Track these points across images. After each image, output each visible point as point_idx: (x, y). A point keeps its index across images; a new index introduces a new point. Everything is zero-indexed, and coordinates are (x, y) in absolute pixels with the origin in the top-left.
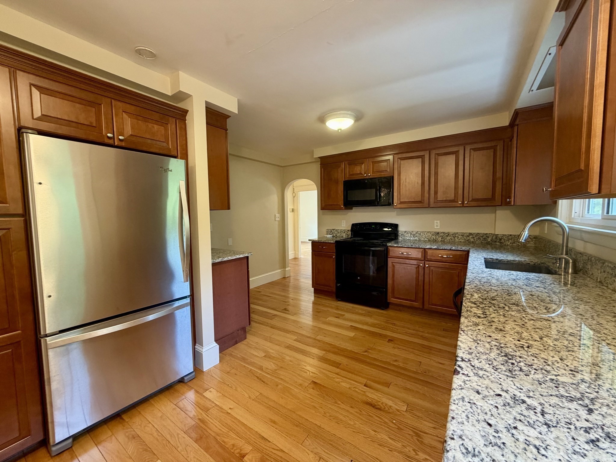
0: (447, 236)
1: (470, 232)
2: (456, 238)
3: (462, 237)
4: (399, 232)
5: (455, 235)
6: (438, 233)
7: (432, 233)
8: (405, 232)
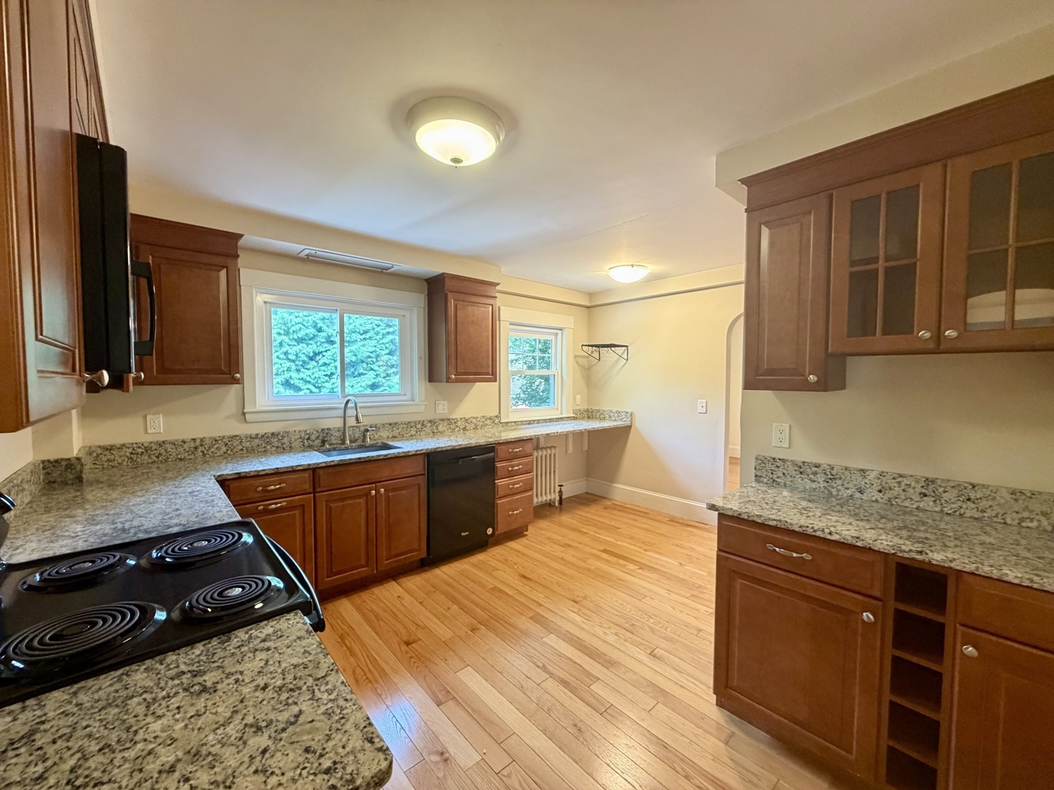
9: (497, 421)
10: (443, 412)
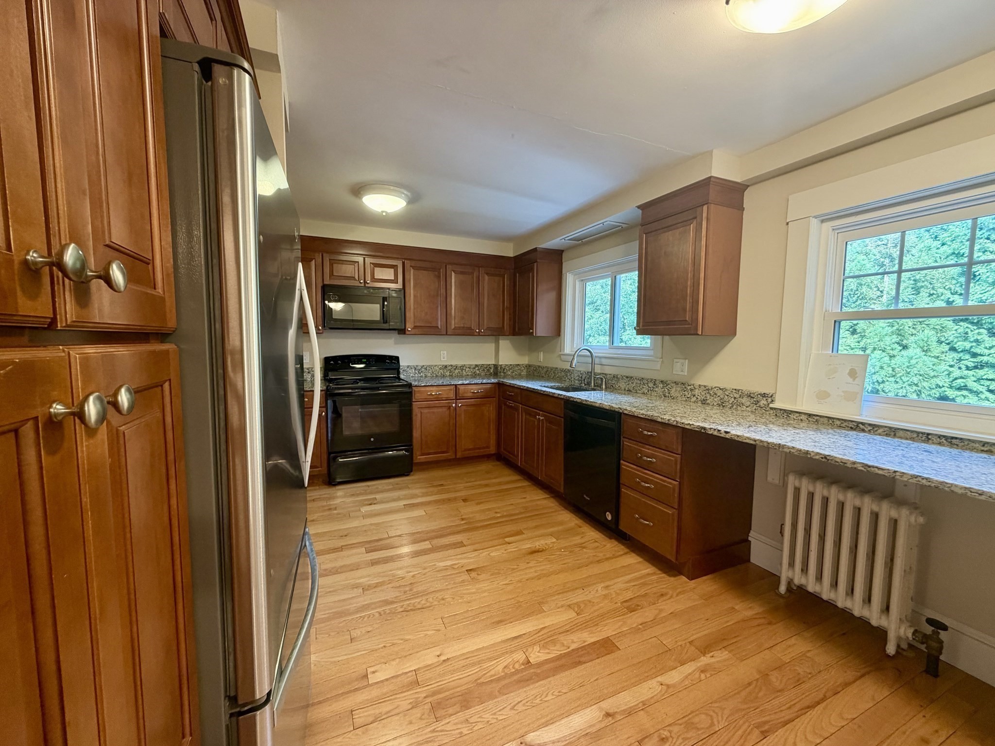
0: (455, 369)
1: (476, 363)
2: (464, 371)
3: (469, 369)
4: (401, 368)
5: (462, 367)
6: (446, 367)
7: (440, 367)
8: (408, 368)
9: (763, 402)
10: (681, 373)
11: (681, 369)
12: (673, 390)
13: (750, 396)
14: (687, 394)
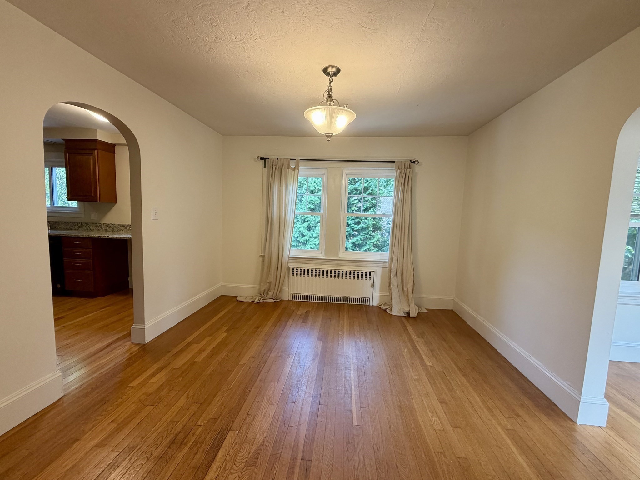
10: (95, 219)
11: (94, 217)
12: (92, 226)
13: (123, 226)
14: (98, 227)
